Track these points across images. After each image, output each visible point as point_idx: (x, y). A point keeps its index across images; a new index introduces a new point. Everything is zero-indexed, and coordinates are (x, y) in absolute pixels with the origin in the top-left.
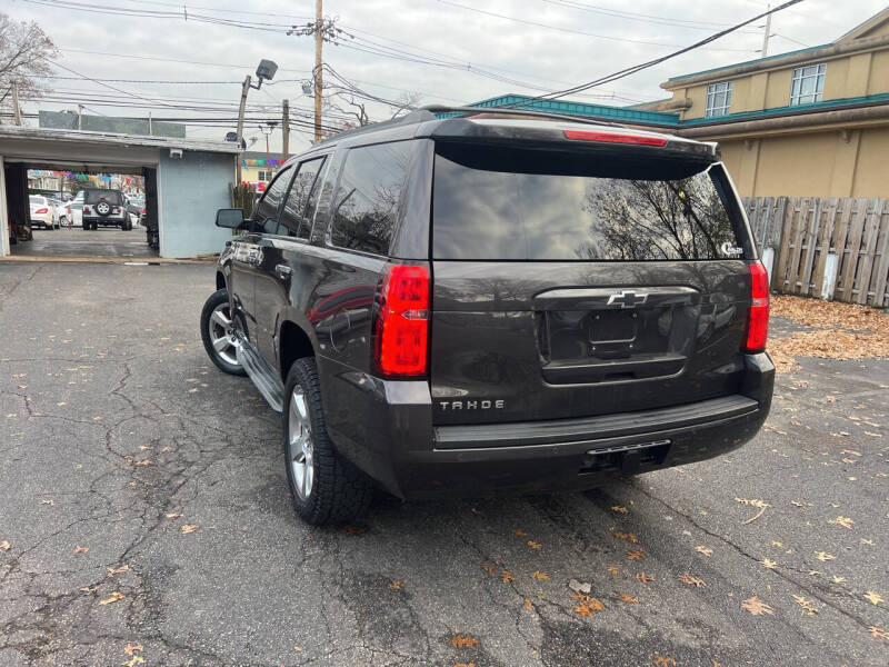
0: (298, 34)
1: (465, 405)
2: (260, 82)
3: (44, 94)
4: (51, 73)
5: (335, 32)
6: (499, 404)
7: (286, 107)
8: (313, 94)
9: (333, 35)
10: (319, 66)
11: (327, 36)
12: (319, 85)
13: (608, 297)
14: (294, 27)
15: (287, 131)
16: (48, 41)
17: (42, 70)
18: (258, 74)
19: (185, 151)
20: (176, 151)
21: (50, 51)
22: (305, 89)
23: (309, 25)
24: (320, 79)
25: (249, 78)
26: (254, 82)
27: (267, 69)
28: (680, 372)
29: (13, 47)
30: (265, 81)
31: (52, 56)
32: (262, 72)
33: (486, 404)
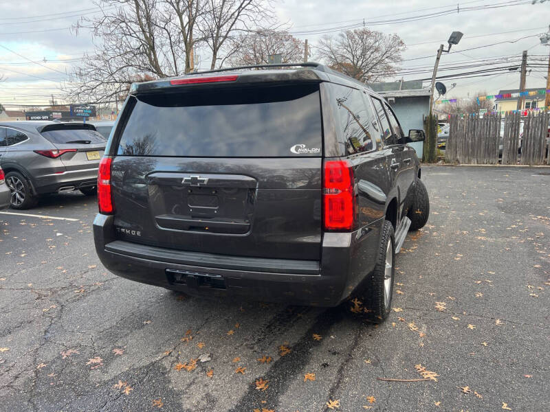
1: (125, 231)
2: (450, 47)
3: (396, 72)
6: (139, 233)
7: (525, 56)
13: (182, 179)
15: (524, 73)
16: (401, 42)
17: (397, 59)
18: (449, 42)
19: (396, 98)
20: (391, 99)
21: (401, 48)
22: (543, 40)
25: (442, 46)
26: (446, 48)
27: (455, 38)
28: (248, 233)
29: (384, 49)
30: (453, 45)
31: (403, 50)
32: (451, 40)
33: (133, 233)
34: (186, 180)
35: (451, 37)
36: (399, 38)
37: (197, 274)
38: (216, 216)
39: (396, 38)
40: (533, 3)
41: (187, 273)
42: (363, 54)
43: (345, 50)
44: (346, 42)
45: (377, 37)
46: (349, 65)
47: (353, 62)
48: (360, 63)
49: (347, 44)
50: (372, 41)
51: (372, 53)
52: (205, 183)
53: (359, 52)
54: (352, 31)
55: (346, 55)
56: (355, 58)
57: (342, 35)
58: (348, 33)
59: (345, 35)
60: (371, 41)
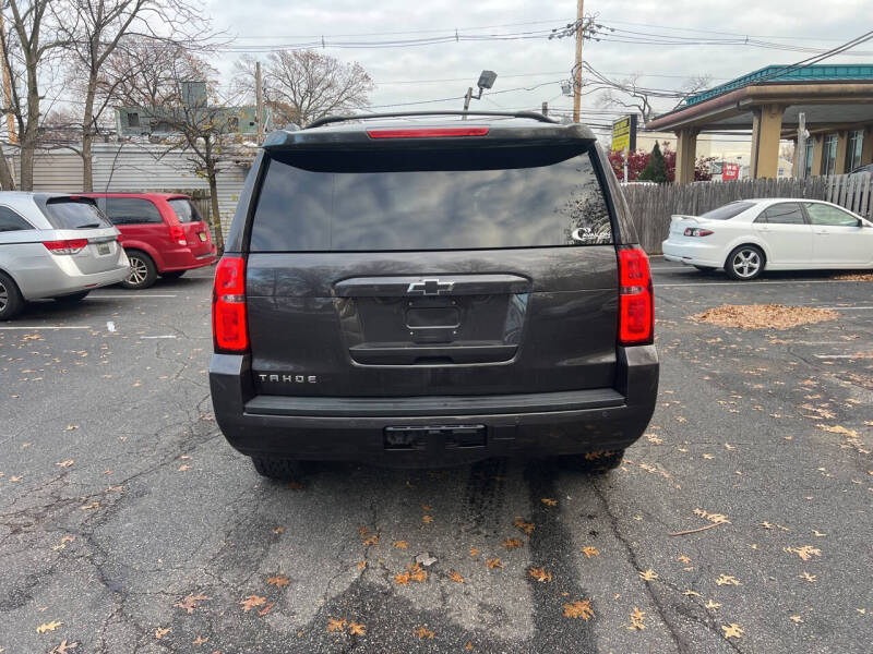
0: (560, 37)
1: (281, 378)
2: (481, 92)
4: (368, 104)
5: (595, 28)
6: (311, 379)
7: (545, 109)
8: (572, 93)
9: (593, 32)
10: (579, 65)
11: (587, 34)
12: (578, 84)
13: (408, 286)
14: (554, 31)
16: (366, 77)
18: (479, 84)
21: (367, 86)
22: (565, 90)
23: (569, 26)
24: (580, 78)
25: (471, 89)
26: (475, 93)
27: (487, 79)
28: (512, 361)
29: (341, 85)
30: (485, 90)
31: (370, 89)
32: (483, 83)
33: (300, 379)
34: (415, 287)
35: (481, 78)
36: (362, 69)
37: (444, 428)
38: (456, 338)
39: (357, 69)
40: (550, 38)
41: (427, 428)
42: (310, 91)
43: (280, 82)
44: (280, 68)
45: (330, 64)
46: (286, 106)
47: (295, 102)
48: (306, 103)
49: (283, 72)
50: (323, 71)
51: (324, 89)
52: (450, 289)
53: (304, 86)
54: (290, 53)
55: (282, 90)
56: (297, 95)
57: (274, 58)
58: (283, 55)
59: (279, 58)
60: (320, 70)
